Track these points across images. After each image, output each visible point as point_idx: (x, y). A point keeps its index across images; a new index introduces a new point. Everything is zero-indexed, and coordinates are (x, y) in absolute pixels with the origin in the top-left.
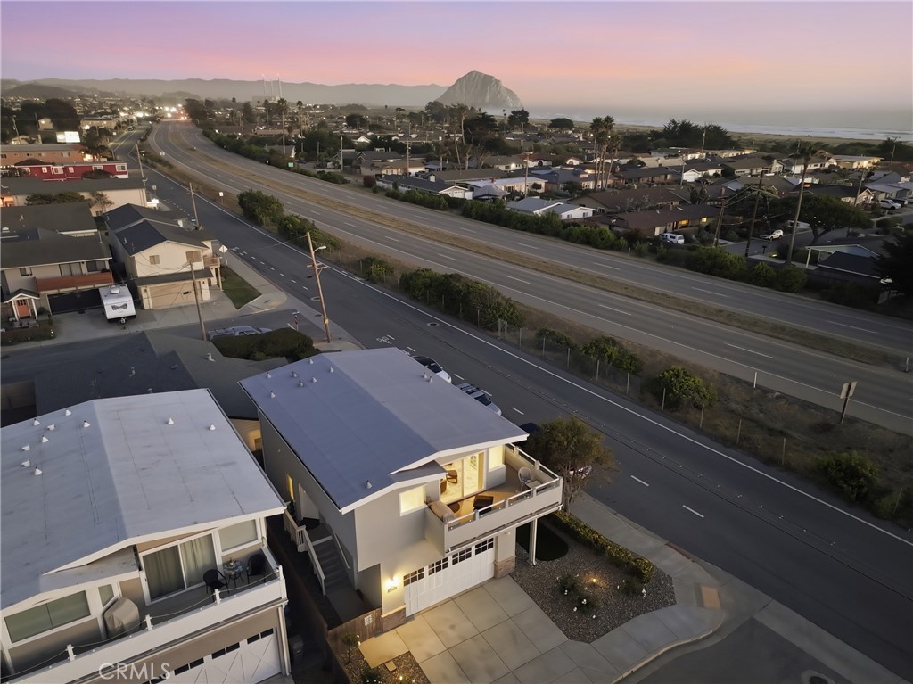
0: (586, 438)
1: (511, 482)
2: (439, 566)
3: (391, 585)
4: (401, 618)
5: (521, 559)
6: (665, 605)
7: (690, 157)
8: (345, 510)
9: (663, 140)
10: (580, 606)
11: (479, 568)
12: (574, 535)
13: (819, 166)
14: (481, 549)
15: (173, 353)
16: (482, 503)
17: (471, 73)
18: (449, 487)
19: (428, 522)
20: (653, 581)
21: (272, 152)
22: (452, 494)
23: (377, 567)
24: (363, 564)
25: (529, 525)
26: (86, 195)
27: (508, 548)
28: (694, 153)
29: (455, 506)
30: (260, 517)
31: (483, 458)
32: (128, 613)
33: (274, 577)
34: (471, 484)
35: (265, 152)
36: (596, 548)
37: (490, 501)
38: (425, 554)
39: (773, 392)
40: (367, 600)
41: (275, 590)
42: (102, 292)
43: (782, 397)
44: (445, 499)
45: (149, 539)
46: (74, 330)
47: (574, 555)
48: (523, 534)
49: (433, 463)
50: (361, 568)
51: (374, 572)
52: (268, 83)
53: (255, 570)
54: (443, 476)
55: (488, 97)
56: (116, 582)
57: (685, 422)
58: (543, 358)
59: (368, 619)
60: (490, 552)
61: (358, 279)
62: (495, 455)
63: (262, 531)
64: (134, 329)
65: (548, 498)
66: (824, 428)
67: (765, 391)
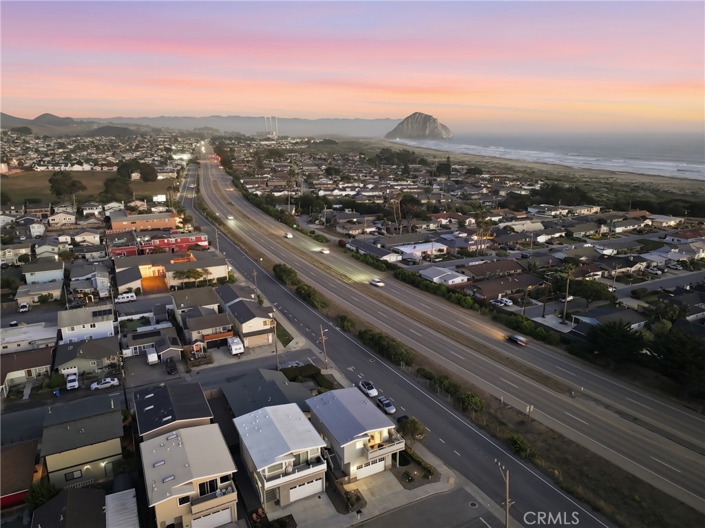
0: (417, 426)
1: (390, 440)
2: (368, 465)
3: (353, 469)
4: (355, 479)
5: (394, 465)
6: (436, 481)
7: (553, 213)
8: (342, 446)
9: (538, 197)
10: (409, 480)
11: (380, 467)
12: (412, 458)
13: (636, 226)
14: (381, 460)
15: (273, 381)
16: (380, 446)
17: (416, 113)
18: (371, 440)
19: (364, 452)
20: (435, 474)
21: (282, 211)
22: (372, 443)
23: (349, 463)
24: (346, 462)
25: (396, 453)
26: (200, 270)
27: (389, 461)
28: (557, 210)
29: (372, 447)
30: (319, 447)
31: (381, 433)
32: (290, 469)
33: (323, 463)
34: (377, 441)
35: (277, 211)
36: (419, 463)
37: (383, 446)
38: (362, 461)
39: (508, 405)
40: (346, 473)
41: (324, 467)
42: (230, 340)
43: (512, 408)
44: (370, 445)
45: (296, 451)
46: (219, 359)
47: (412, 465)
48: (394, 456)
49: (366, 434)
50: (345, 463)
51: (349, 464)
52: (268, 118)
53: (318, 461)
54: (368, 438)
55: (427, 131)
56: (287, 461)
57: (468, 417)
58: (418, 382)
59: (346, 478)
60: (383, 462)
61: (338, 329)
62: (385, 432)
63: (320, 451)
64: (244, 359)
65: (400, 446)
66: (522, 423)
67: (505, 405)
